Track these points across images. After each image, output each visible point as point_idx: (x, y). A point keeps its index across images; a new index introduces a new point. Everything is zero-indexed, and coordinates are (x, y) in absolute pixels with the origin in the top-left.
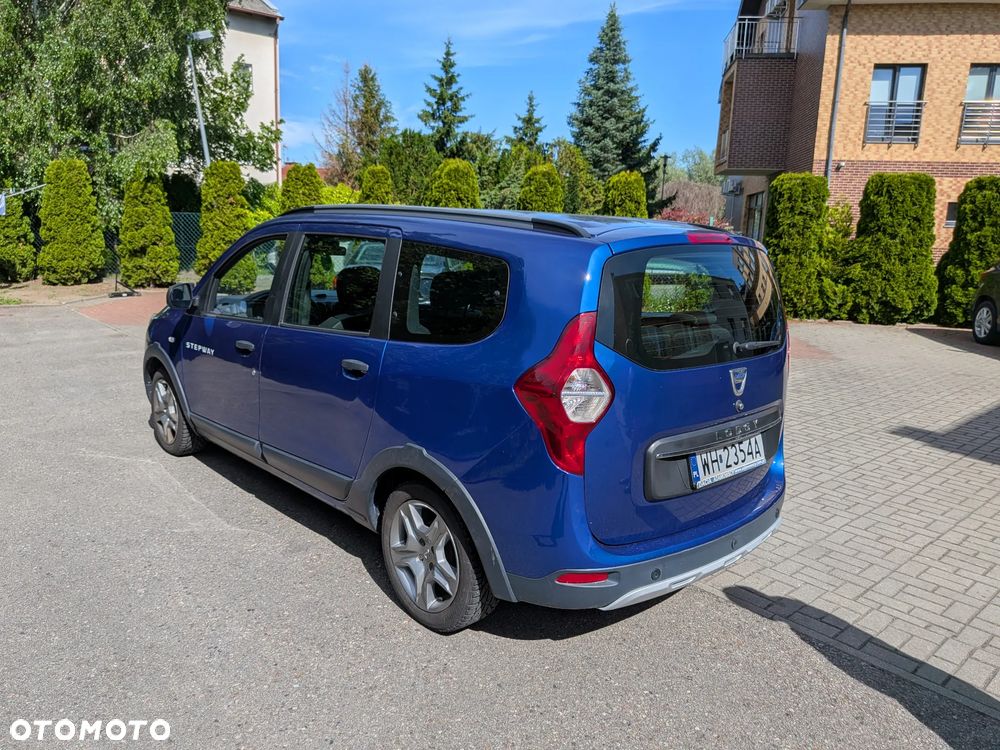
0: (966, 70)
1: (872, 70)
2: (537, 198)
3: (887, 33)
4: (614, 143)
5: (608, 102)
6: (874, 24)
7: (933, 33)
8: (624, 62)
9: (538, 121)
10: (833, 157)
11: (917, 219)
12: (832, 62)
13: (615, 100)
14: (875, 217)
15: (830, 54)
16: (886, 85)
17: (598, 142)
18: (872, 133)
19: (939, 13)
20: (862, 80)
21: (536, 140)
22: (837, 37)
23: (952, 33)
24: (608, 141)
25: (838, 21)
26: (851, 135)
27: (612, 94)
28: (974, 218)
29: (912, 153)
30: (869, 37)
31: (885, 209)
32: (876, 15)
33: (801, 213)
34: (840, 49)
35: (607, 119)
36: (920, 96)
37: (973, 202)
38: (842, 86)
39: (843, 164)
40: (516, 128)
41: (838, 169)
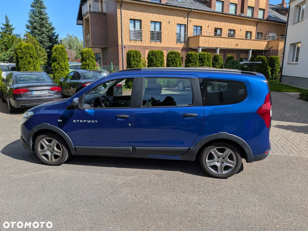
0: (150, 22)
1: (129, 20)
2: (60, 56)
3: (132, 11)
4: (46, 36)
5: (41, 21)
6: (128, 7)
7: (142, 12)
8: (44, 8)
9: (11, 26)
10: (123, 44)
11: (162, 62)
12: (119, 17)
13: (44, 21)
14: (153, 62)
15: (119, 15)
16: (132, 24)
17: (40, 35)
18: (132, 38)
19: (142, 6)
20: (127, 23)
21: (12, 33)
22: (120, 10)
23: (146, 12)
24: (44, 35)
25: (119, 5)
26: (127, 38)
27: (42, 19)
28: (171, 61)
29: (141, 43)
30: (127, 11)
31: (155, 59)
32: (128, 5)
33: (136, 61)
34: (121, 13)
35: (42, 28)
36: (141, 28)
37: (171, 57)
38: (123, 24)
39: (126, 46)
40: (2, 28)
41: (125, 47)
